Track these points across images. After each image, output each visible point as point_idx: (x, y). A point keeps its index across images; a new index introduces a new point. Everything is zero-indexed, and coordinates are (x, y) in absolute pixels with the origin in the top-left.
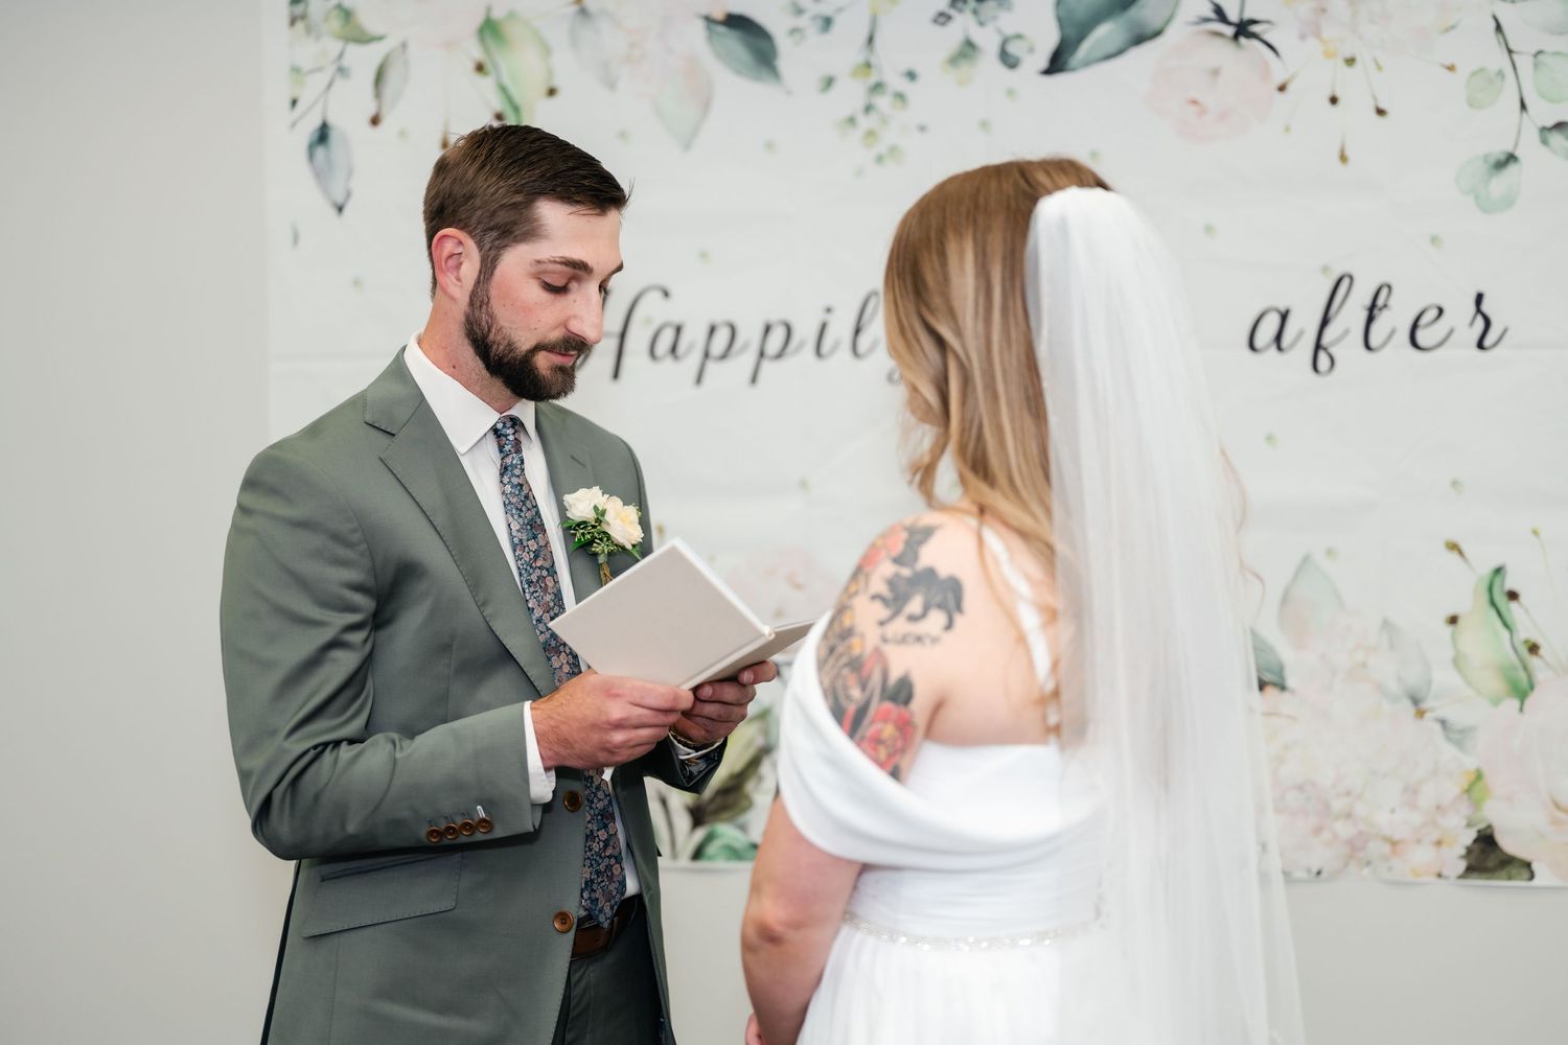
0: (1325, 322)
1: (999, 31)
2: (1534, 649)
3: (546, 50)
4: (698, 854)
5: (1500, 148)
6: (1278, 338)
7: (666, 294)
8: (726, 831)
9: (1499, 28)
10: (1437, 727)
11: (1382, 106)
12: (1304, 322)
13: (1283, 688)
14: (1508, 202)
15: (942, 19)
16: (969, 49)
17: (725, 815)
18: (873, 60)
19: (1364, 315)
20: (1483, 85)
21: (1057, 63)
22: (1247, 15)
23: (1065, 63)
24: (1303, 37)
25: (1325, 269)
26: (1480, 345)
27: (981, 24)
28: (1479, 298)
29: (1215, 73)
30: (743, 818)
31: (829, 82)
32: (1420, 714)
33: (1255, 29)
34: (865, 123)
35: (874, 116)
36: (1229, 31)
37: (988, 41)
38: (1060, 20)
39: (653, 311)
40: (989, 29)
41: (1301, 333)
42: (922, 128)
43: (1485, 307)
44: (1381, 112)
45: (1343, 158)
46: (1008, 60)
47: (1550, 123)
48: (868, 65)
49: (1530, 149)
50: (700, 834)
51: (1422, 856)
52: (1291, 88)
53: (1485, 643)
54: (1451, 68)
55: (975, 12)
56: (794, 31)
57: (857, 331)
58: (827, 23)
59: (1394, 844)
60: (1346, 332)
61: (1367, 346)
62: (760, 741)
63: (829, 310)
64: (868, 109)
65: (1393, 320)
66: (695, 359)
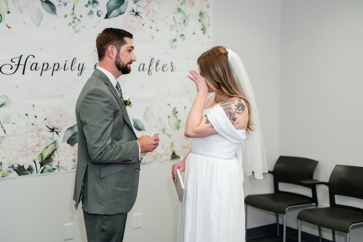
0: (150, 66)
1: (97, 9)
2: (180, 121)
3: (7, 3)
4: (42, 172)
5: (174, 38)
6: (143, 69)
7: (34, 57)
8: (48, 167)
9: (174, 18)
10: (166, 135)
11: (158, 29)
12: (147, 66)
13: (144, 130)
14: (175, 47)
15: (87, 6)
16: (91, 12)
17: (47, 163)
18: (74, 12)
19: (155, 65)
20: (172, 27)
21: (107, 17)
22: (138, 11)
23: (108, 17)
24: (146, 16)
25: (150, 57)
26: (172, 71)
27: (94, 8)
28: (172, 63)
29: (133, 21)
30: (51, 164)
31: (66, 16)
32: (164, 133)
33: (139, 14)
34: (73, 25)
35: (74, 23)
36: (135, 14)
37: (95, 11)
38: (107, 9)
39: (31, 60)
40: (95, 8)
41: (146, 68)
42: (83, 27)
43: (173, 64)
44: (158, 30)
45: (152, 38)
46: (99, 15)
47: (181, 34)
48: (73, 13)
49: (178, 39)
50: (42, 168)
51: (165, 157)
52: (145, 25)
53: (173, 121)
54: (167, 24)
55: (92, 5)
56: (59, 5)
57: (72, 66)
58: (66, 4)
59: (161, 155)
60: (153, 68)
61: (156, 71)
62: (54, 148)
63: (66, 61)
64: (73, 22)
65: (160, 66)
66: (40, 70)
